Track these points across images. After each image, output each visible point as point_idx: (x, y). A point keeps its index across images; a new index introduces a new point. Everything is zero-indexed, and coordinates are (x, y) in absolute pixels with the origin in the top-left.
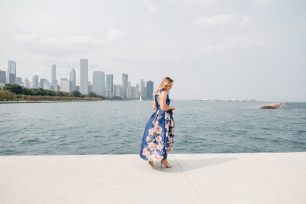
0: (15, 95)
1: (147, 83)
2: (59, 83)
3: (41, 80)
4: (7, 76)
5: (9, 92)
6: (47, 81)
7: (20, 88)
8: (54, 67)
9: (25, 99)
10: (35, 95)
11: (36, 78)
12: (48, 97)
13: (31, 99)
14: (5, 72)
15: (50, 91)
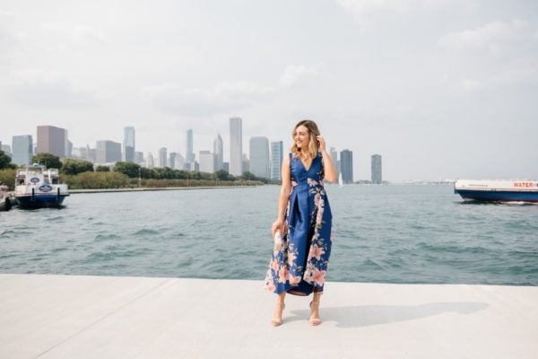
0: (129, 180)
1: (342, 153)
2: (197, 159)
3: (171, 154)
4: (123, 150)
5: (119, 175)
6: (179, 155)
7: (136, 167)
8: (190, 133)
9: (143, 184)
10: (158, 178)
11: (163, 152)
12: (177, 181)
13: (151, 185)
14: (119, 145)
15: (182, 172)
